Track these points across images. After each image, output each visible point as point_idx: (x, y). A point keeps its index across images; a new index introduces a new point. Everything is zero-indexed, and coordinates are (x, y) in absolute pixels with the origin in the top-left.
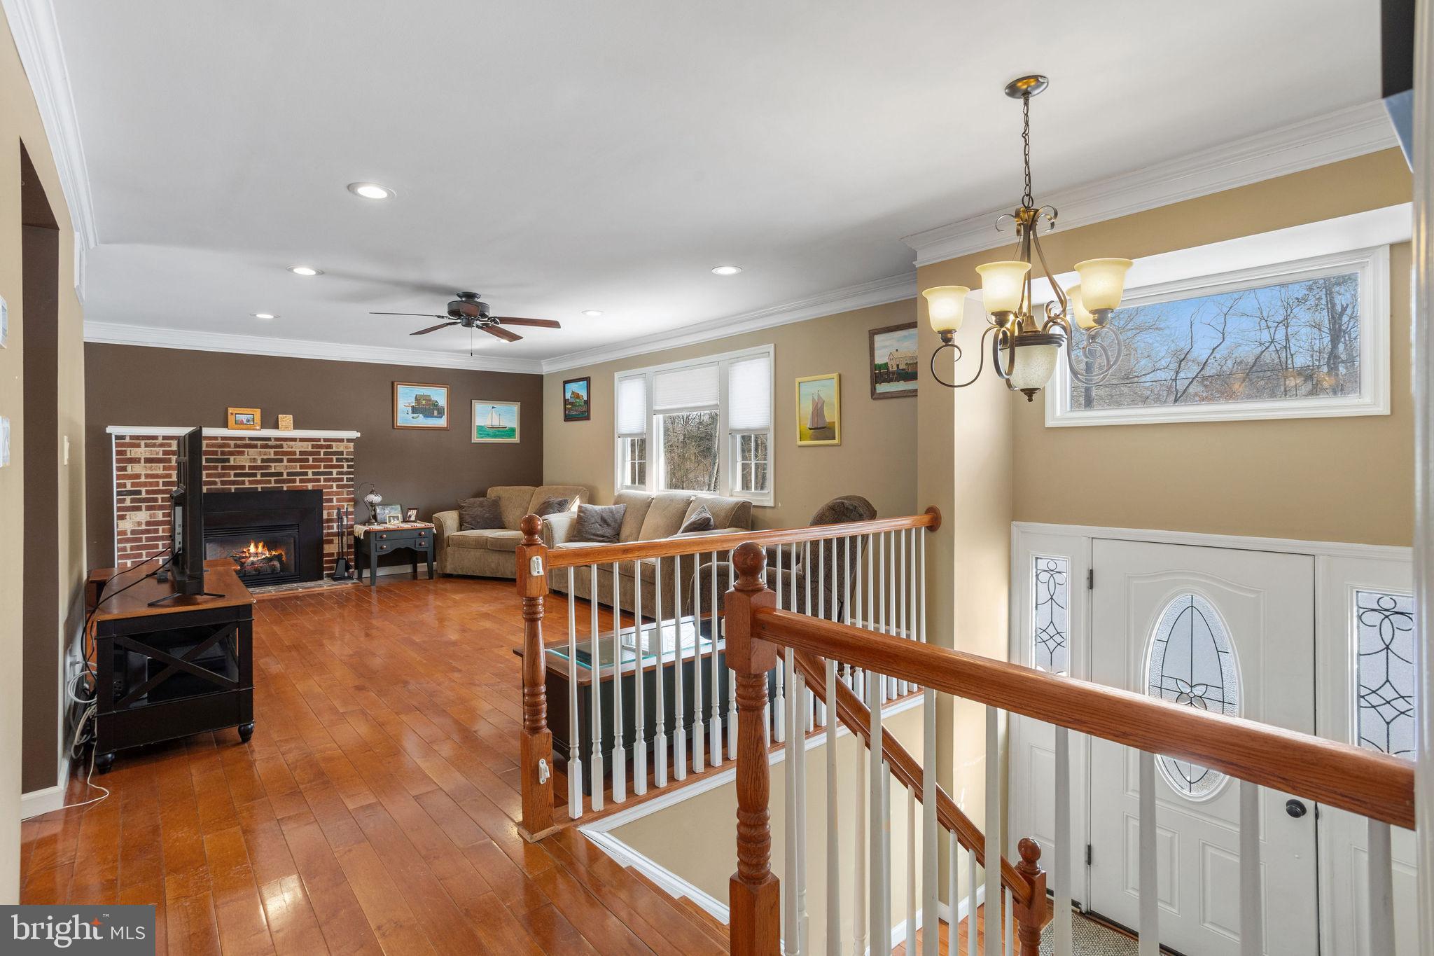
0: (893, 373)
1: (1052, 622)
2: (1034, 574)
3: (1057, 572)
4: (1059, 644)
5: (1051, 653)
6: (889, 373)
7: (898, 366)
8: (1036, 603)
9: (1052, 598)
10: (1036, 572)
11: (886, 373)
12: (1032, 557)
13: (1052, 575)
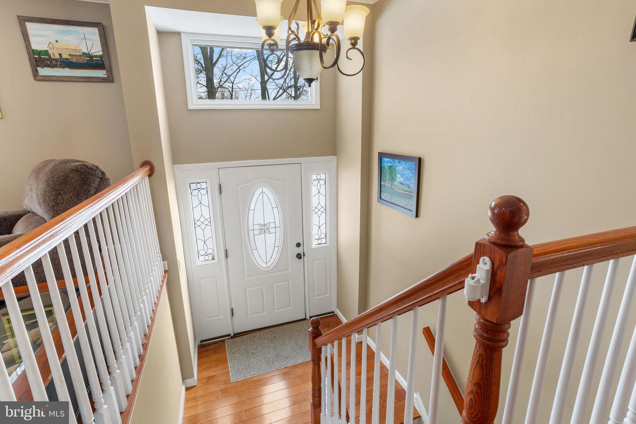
0: (56, 60)
1: (202, 215)
2: (190, 192)
3: (202, 189)
4: (207, 225)
5: (203, 231)
6: (50, 59)
7: (60, 55)
8: (193, 207)
9: (200, 203)
10: (191, 191)
11: (48, 60)
12: (188, 184)
13: (199, 191)
